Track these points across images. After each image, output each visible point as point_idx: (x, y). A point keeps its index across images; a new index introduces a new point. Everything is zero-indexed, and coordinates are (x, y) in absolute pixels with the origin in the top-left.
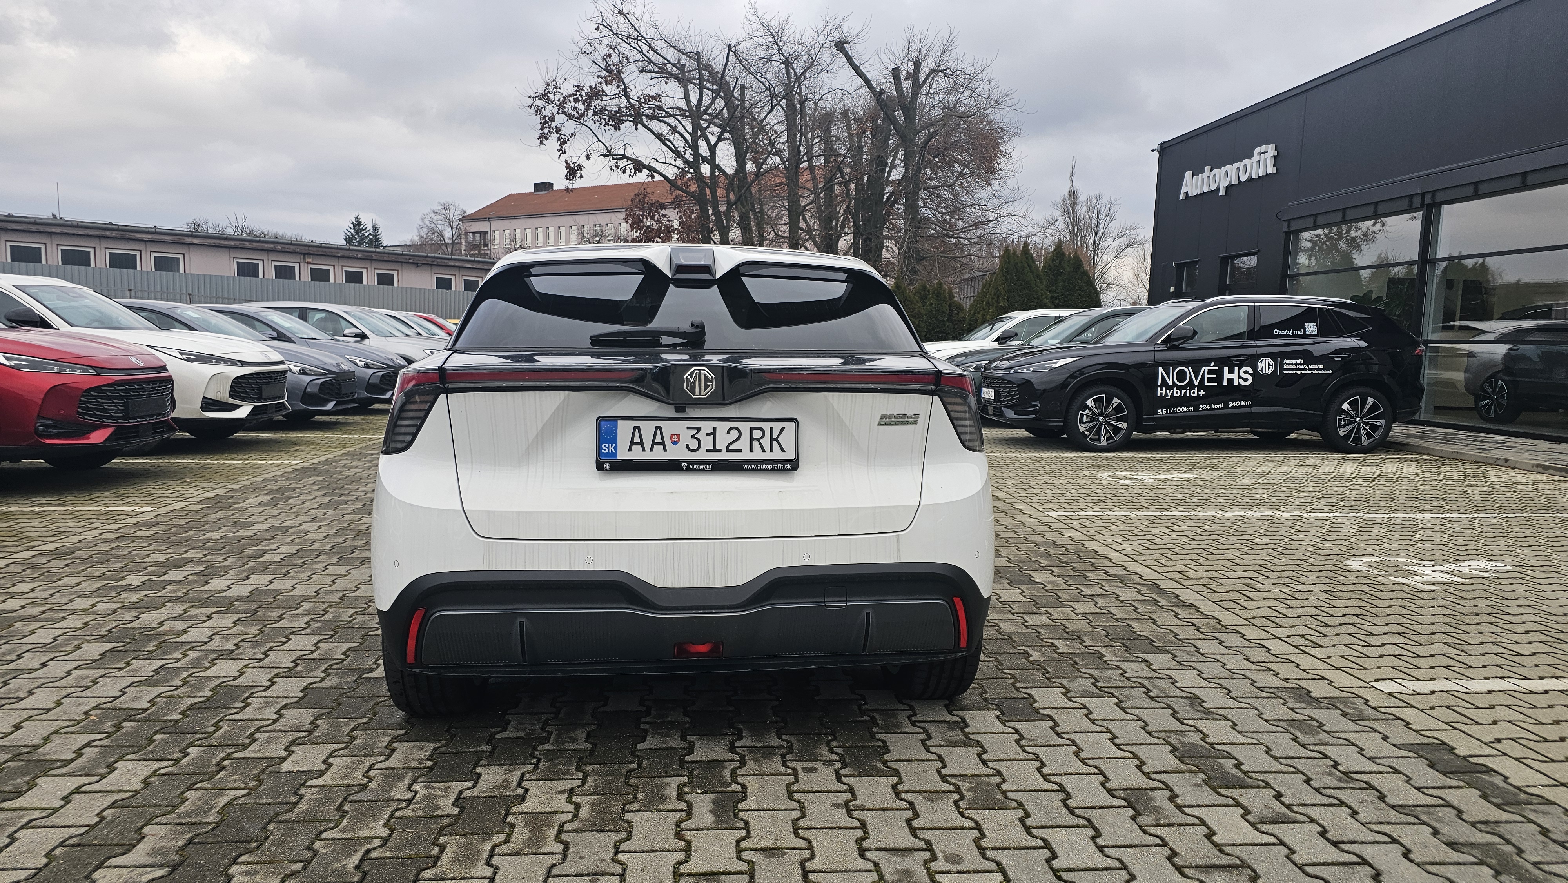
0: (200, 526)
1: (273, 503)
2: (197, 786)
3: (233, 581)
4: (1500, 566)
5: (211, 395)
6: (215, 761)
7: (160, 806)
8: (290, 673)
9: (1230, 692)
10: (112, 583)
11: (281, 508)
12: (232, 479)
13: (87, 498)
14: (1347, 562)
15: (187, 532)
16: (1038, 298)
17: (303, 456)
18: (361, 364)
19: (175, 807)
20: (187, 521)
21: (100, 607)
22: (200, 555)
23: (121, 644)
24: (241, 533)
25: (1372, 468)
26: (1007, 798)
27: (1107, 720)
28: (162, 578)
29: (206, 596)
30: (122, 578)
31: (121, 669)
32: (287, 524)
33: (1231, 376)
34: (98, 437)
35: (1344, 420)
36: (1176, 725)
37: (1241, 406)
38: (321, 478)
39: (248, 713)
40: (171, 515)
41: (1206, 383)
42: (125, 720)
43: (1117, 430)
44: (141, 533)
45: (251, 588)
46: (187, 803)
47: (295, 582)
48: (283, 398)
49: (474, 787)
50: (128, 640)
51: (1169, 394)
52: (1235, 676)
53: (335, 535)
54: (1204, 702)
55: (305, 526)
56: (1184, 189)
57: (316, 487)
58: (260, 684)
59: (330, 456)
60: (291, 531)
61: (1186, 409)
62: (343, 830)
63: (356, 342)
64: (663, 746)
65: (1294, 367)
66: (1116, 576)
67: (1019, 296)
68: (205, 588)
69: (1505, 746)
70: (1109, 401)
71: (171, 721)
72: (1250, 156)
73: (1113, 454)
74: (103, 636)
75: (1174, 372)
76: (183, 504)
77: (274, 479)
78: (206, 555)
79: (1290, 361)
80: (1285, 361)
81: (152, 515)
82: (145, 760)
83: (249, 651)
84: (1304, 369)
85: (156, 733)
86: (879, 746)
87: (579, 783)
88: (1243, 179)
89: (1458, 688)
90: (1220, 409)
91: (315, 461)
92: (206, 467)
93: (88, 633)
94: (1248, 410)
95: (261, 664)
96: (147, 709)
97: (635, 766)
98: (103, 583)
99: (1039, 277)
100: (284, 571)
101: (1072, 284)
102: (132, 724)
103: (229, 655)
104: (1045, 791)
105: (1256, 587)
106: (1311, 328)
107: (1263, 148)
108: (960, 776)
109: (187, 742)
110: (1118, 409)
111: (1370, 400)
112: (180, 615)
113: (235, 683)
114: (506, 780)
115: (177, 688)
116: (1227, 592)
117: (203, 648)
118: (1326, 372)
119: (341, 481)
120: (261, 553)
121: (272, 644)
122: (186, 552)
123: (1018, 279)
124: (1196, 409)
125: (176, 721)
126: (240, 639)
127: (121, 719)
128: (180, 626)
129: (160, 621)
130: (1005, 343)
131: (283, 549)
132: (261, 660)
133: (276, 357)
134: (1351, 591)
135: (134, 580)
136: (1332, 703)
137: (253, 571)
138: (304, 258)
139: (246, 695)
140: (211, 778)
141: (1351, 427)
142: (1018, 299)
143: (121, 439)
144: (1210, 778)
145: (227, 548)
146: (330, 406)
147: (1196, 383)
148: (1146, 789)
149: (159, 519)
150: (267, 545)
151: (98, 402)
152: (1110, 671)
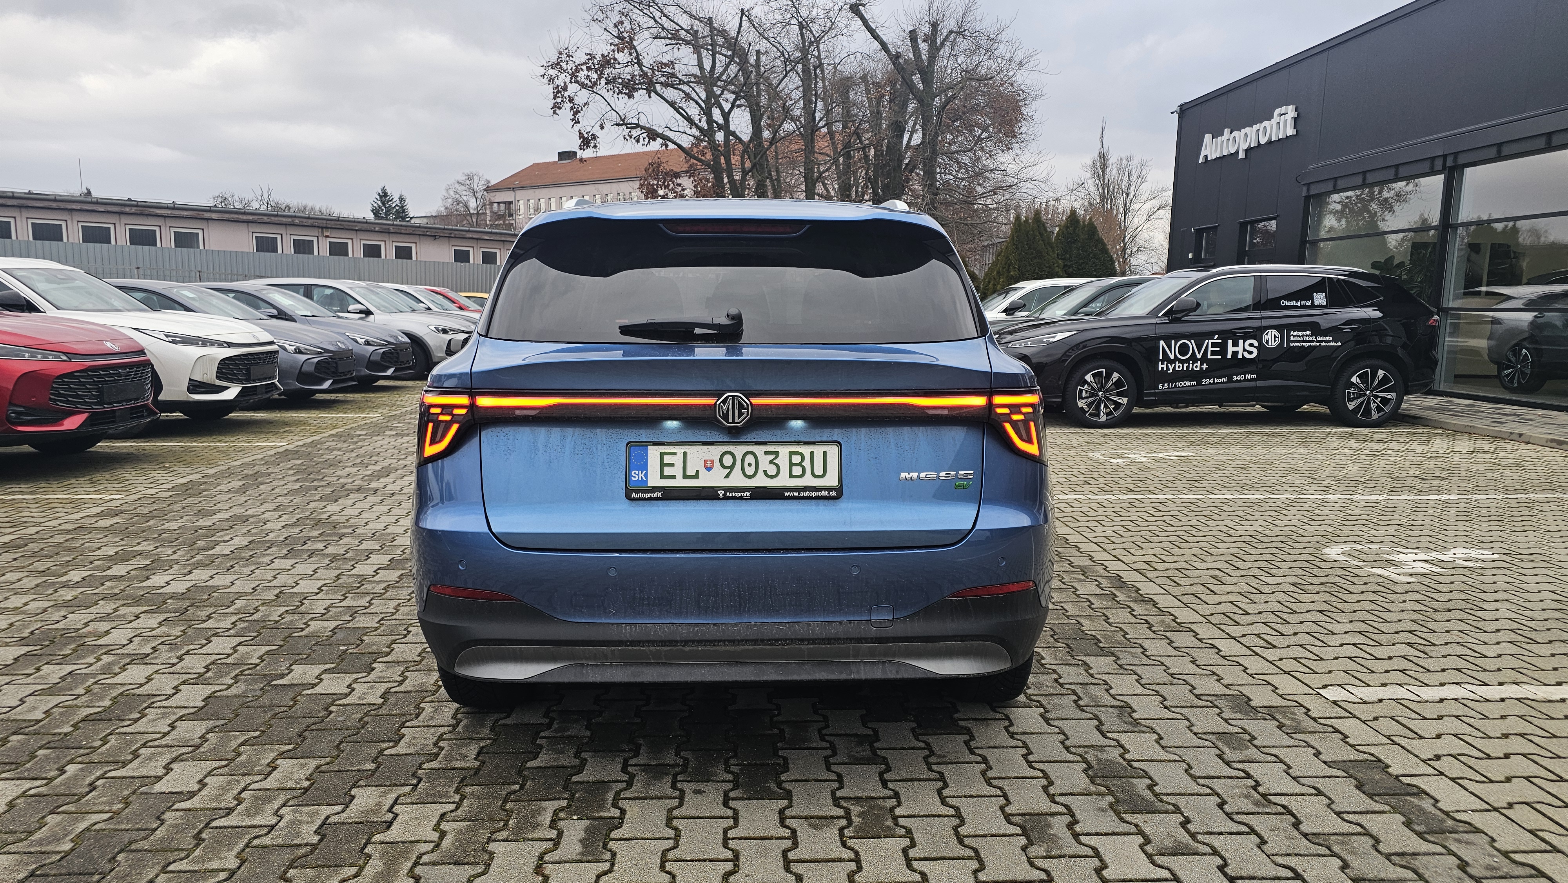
0: (161, 515)
1: (243, 490)
2: (60, 810)
3: (174, 576)
4: (1487, 555)
5: (197, 377)
6: (89, 780)
7: (15, 832)
8: (199, 679)
9: (1165, 700)
10: (53, 579)
11: (249, 496)
12: (210, 464)
13: (60, 485)
14: (1326, 551)
15: (147, 521)
16: (1050, 267)
17: (290, 438)
18: (362, 341)
19: (31, 833)
20: (152, 509)
21: (33, 606)
22: (152, 548)
23: (39, 647)
24: (201, 523)
25: (1378, 444)
26: (897, 824)
27: (1027, 733)
28: (104, 574)
29: (142, 593)
30: (65, 573)
31: (29, 675)
32: (250, 512)
33: (1235, 349)
34: (72, 423)
35: (1354, 394)
36: (1099, 740)
37: (1245, 380)
38: (300, 462)
39: (141, 726)
40: (138, 504)
41: (1209, 357)
42: (15, 733)
43: (1118, 405)
44: (102, 523)
45: (189, 584)
46: (44, 829)
47: (235, 577)
48: (274, 377)
49: (343, 811)
50: (47, 643)
51: (1171, 368)
52: (1175, 681)
53: (294, 525)
54: (1134, 711)
55: (267, 515)
56: (1203, 153)
57: (292, 472)
58: (164, 693)
59: (317, 438)
60: (251, 520)
61: (1188, 384)
62: (195, 861)
63: (361, 319)
64: (554, 764)
65: (1301, 339)
66: (1079, 567)
67: (1030, 265)
68: (144, 584)
69: (1442, 765)
70: (1109, 376)
71: (60, 734)
72: (1270, 118)
73: (1112, 430)
74: (24, 638)
75: (1176, 346)
76: (153, 491)
77: (253, 464)
78: (157, 548)
79: (1297, 333)
80: (1292, 333)
81: (118, 503)
82: (19, 779)
83: (165, 654)
84: (1312, 341)
85: (40, 748)
86: (779, 764)
87: (452, 807)
88: (1263, 141)
89: (1409, 696)
90: (1224, 383)
91: (300, 443)
92: (190, 450)
93: (9, 635)
94: (1253, 384)
95: (172, 670)
96: (41, 721)
97: (517, 787)
98: (44, 579)
99: (1050, 244)
100: (229, 565)
101: (1086, 251)
102: (20, 737)
103: (143, 659)
104: (939, 816)
105: (1223, 580)
106: (1320, 298)
107: (1283, 109)
108: (855, 798)
109: (69, 758)
110: (1118, 384)
111: (1381, 373)
112: (109, 614)
113: (138, 691)
114: (379, 804)
115: (79, 696)
116: (1191, 585)
117: (119, 651)
118: (1335, 344)
119: (319, 465)
120: (212, 545)
121: (191, 647)
122: (139, 544)
123: (1030, 248)
124: (1199, 383)
125: (66, 735)
126: (160, 642)
127: (10, 732)
128: (104, 626)
129: (86, 621)
130: (1012, 314)
131: (237, 541)
132: (174, 665)
133: (266, 337)
134: (1322, 584)
135: (75, 576)
136: (1270, 713)
137: (199, 565)
138: (322, 233)
139: (145, 705)
140: (79, 800)
141: (1360, 400)
142: (1029, 268)
143: (96, 425)
144: (1117, 801)
145: (181, 539)
146: (326, 385)
147: (1199, 357)
148: (1047, 814)
149: (123, 508)
150: (222, 536)
151: (71, 388)
152: (1045, 676)
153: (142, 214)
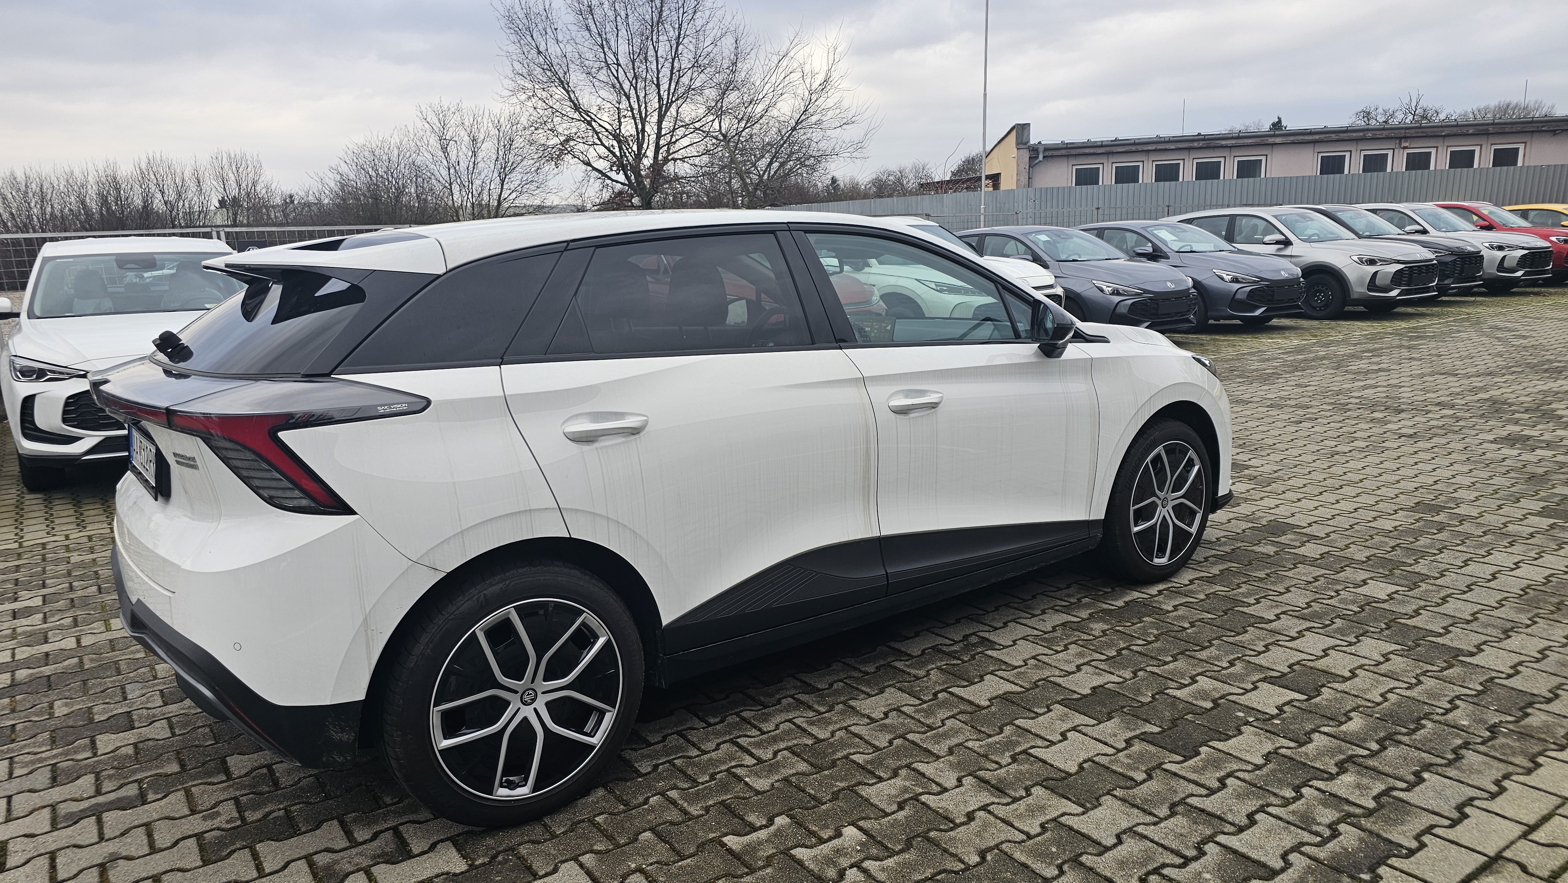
153: (1208, 148)
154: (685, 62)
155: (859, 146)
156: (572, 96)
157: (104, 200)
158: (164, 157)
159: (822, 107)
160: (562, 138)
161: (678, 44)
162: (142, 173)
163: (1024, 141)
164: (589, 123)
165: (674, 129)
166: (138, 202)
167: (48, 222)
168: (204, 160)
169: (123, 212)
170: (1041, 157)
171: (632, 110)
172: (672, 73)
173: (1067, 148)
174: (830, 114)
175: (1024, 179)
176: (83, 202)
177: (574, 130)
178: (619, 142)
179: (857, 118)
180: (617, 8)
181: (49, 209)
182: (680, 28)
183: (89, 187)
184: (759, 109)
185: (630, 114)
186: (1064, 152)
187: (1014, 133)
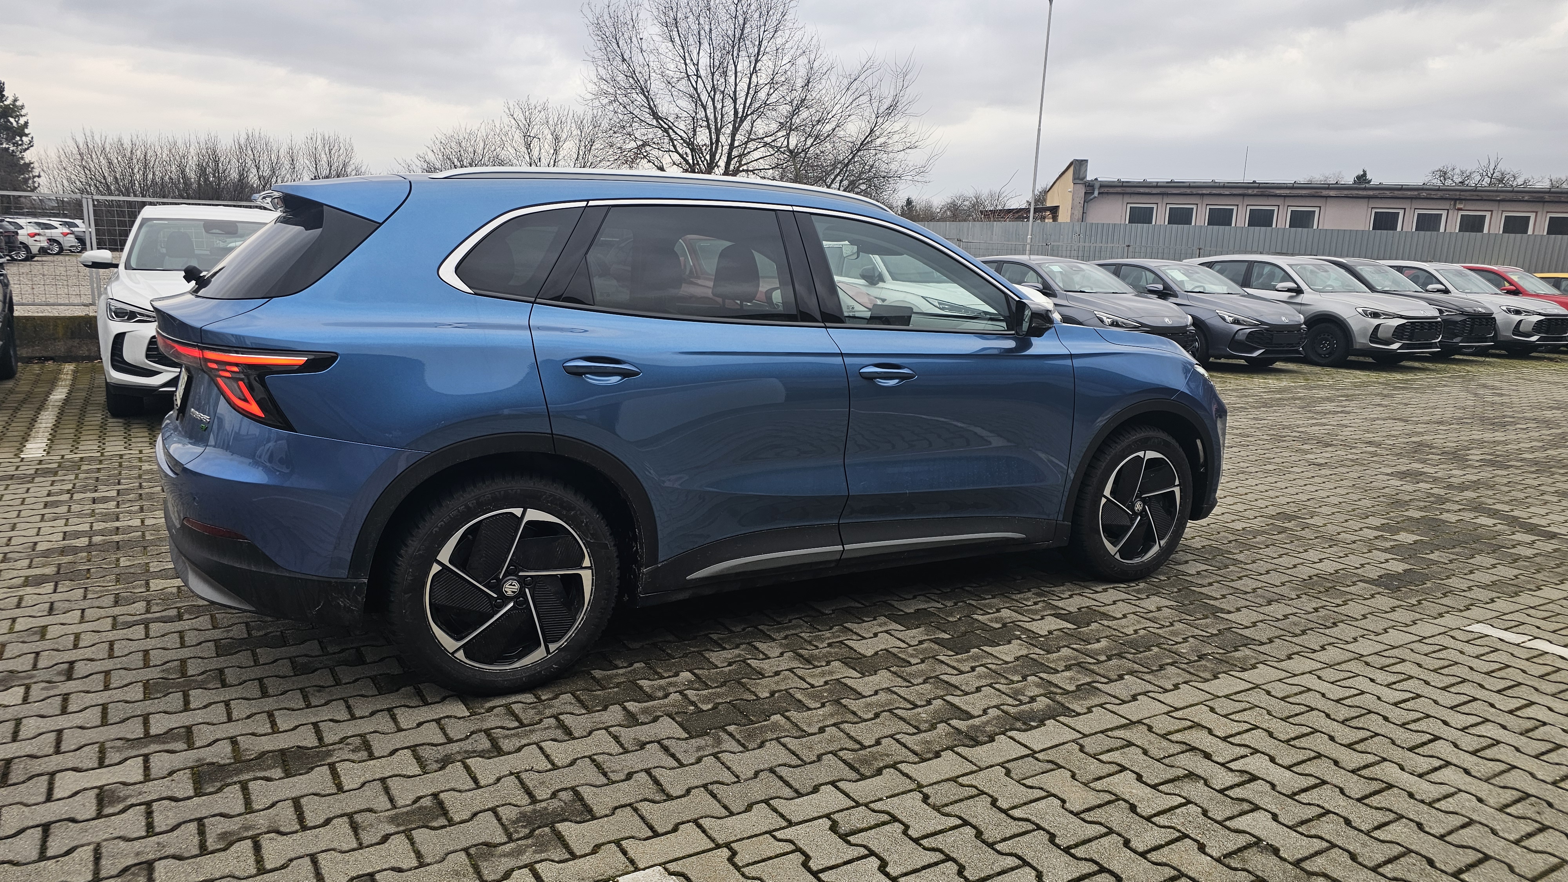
138: (1453, 205)
154: (763, 78)
155: (921, 171)
156: (652, 103)
157: (202, 170)
158: (262, 135)
159: (888, 131)
160: (641, 143)
161: (757, 61)
162: (240, 147)
163: (1081, 176)
164: (666, 131)
165: (746, 143)
166: (234, 175)
167: (149, 188)
168: (299, 140)
169: (219, 184)
170: (1096, 193)
171: (707, 121)
172: (749, 88)
173: (1122, 186)
174: (896, 137)
175: (1078, 213)
176: (183, 172)
177: (650, 136)
178: (692, 150)
179: (920, 143)
180: (702, 22)
181: (150, 176)
182: (760, 45)
183: (190, 158)
184: (828, 127)
185: (705, 124)
186: (1119, 190)
187: (1072, 169)
